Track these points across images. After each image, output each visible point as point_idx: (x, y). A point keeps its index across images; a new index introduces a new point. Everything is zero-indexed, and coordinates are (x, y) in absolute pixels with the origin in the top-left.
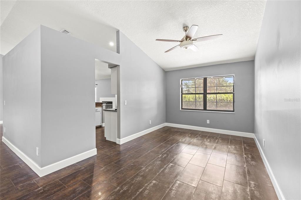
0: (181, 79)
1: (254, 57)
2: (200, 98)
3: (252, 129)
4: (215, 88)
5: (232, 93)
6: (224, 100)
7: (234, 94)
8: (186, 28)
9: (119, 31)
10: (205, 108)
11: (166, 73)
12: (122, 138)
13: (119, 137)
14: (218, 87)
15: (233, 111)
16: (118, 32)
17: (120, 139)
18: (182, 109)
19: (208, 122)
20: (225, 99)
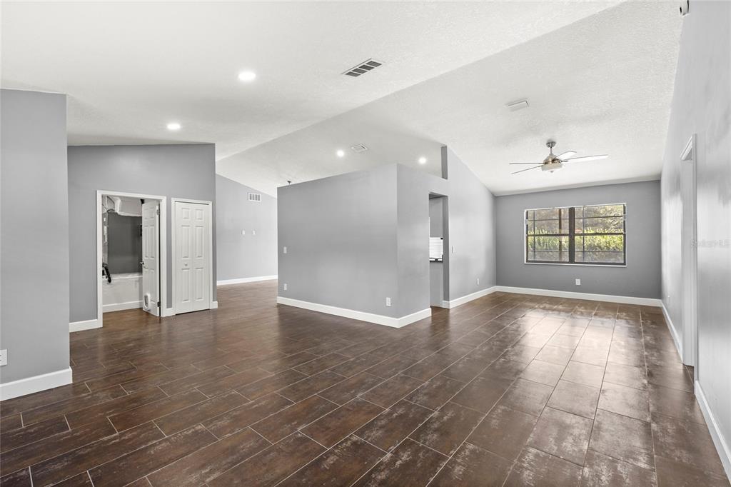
0: (526, 211)
1: (660, 176)
2: (541, 242)
3: (658, 293)
4: (582, 220)
5: (622, 234)
6: (600, 247)
7: (625, 235)
8: (551, 144)
9: (446, 147)
10: (572, 260)
11: (497, 199)
12: (452, 300)
13: (447, 297)
14: (587, 220)
15: (624, 264)
16: (444, 149)
17: (448, 300)
18: (527, 261)
19: (578, 282)
20: (603, 245)
